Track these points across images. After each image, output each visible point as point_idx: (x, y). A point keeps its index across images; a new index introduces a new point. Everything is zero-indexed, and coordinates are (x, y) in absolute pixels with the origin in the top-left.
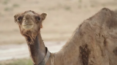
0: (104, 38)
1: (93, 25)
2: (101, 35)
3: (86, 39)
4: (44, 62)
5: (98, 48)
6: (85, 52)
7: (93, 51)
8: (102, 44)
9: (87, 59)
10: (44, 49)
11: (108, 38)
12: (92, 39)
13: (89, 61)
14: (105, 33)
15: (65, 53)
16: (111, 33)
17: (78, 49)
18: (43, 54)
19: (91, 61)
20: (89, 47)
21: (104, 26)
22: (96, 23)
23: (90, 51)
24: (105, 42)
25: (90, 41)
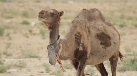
0: (88, 28)
1: (80, 20)
2: (86, 27)
3: (78, 29)
4: (57, 43)
5: (86, 34)
6: (79, 36)
7: (84, 35)
8: (88, 32)
9: (80, 40)
10: (58, 36)
11: (90, 28)
12: (82, 29)
13: (82, 41)
14: (88, 24)
15: (67, 39)
16: (91, 25)
17: (74, 36)
18: (57, 39)
19: (83, 41)
20: (81, 33)
21: (86, 21)
22: (82, 19)
23: (82, 35)
24: (89, 31)
25: (81, 30)
